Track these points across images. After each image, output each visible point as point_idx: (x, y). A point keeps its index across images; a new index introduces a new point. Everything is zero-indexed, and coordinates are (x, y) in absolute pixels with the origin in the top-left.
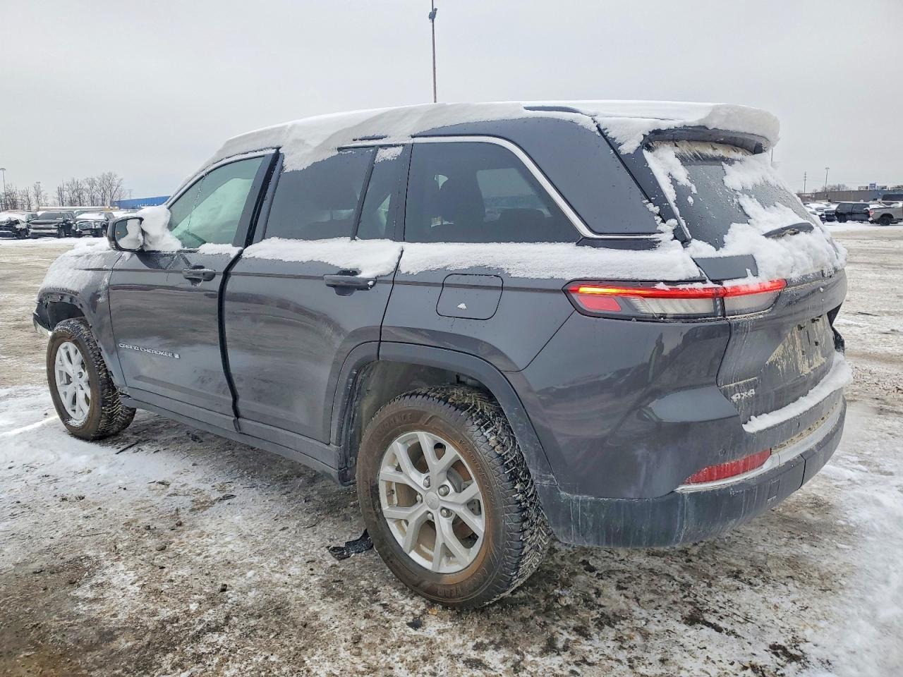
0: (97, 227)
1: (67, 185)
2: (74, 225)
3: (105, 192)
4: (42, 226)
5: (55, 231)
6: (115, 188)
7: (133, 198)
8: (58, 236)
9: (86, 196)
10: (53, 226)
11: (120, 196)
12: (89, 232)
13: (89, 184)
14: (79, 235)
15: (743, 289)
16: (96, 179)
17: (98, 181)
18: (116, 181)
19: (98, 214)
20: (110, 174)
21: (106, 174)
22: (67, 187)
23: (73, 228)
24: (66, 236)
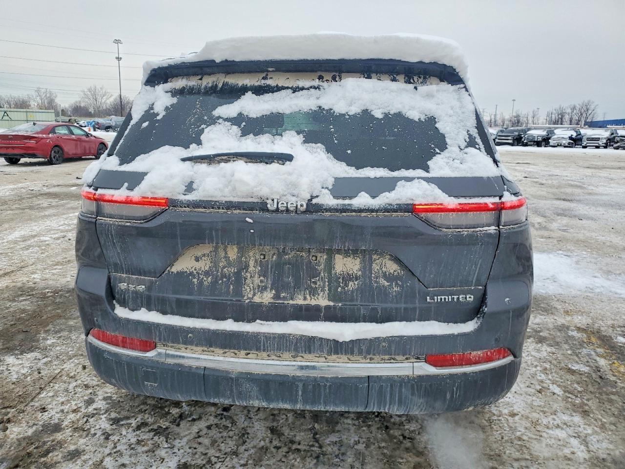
0: (539, 140)
1: (555, 110)
2: (524, 138)
3: (581, 114)
4: (504, 138)
5: (510, 141)
6: (590, 112)
7: (606, 119)
8: (512, 145)
9: (567, 118)
10: (510, 138)
11: (593, 118)
12: (532, 143)
13: (571, 109)
14: (526, 145)
15: (107, 198)
16: (578, 106)
17: (578, 107)
18: (592, 107)
19: (542, 130)
20: (589, 101)
21: (586, 101)
22: (555, 111)
23: (523, 140)
24: (518, 145)
